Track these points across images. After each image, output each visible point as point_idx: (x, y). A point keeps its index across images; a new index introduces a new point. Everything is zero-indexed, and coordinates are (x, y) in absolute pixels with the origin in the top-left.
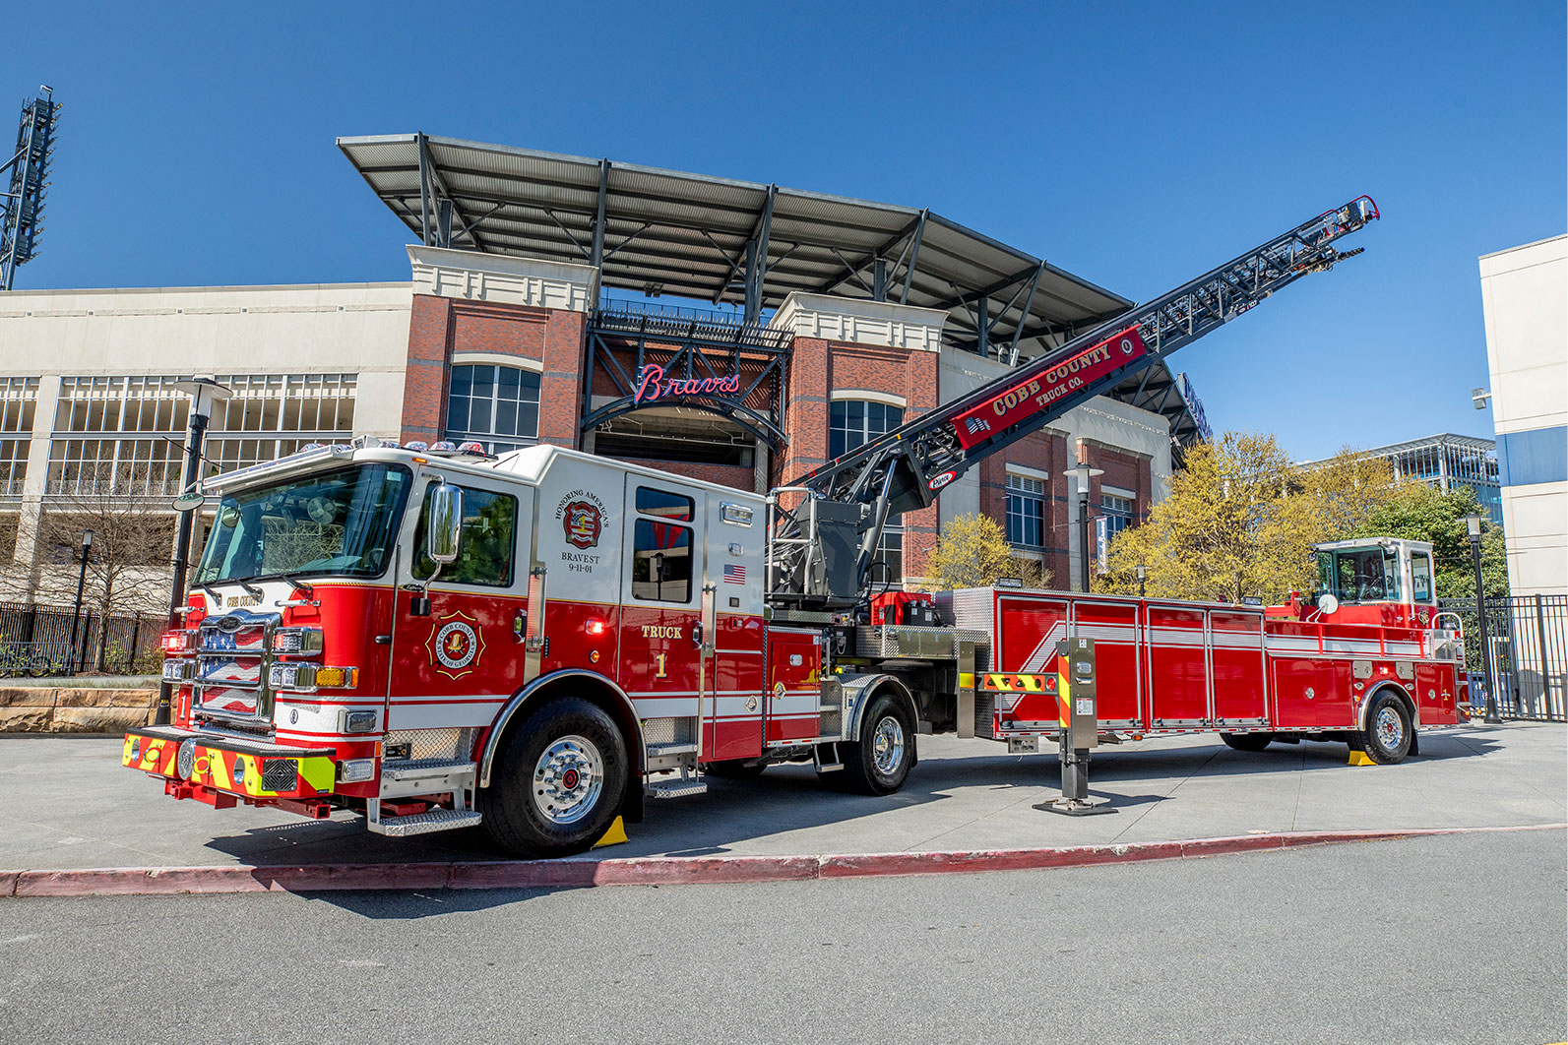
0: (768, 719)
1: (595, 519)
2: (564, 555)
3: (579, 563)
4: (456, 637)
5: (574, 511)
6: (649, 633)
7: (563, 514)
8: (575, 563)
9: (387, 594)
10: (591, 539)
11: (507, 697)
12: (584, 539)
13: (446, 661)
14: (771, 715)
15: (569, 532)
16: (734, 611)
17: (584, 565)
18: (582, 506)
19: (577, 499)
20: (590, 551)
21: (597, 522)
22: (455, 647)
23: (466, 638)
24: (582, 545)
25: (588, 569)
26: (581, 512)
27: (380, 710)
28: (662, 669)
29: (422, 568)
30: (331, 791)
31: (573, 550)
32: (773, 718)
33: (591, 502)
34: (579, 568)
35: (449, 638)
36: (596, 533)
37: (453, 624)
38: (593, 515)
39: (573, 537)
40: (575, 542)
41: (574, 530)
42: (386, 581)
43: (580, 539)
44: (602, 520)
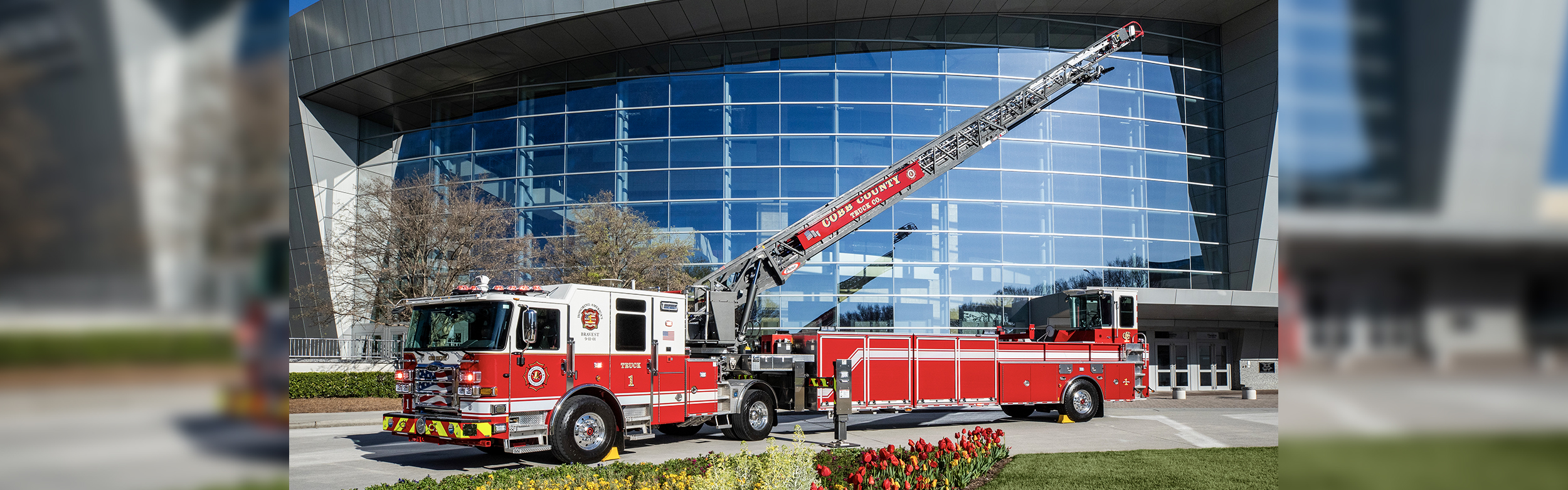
0: (688, 403)
1: (596, 316)
2: (582, 334)
3: (590, 337)
4: (536, 373)
5: (586, 313)
6: (624, 366)
7: (581, 315)
8: (587, 337)
9: (506, 356)
10: (595, 325)
11: (559, 397)
12: (591, 326)
13: (533, 383)
14: (689, 402)
15: (584, 323)
16: (668, 353)
17: (592, 337)
18: (590, 310)
19: (587, 308)
20: (594, 331)
21: (597, 317)
22: (536, 377)
23: (541, 373)
24: (591, 329)
25: (594, 339)
26: (589, 313)
27: (507, 403)
28: (631, 382)
29: (521, 344)
30: (490, 436)
31: (587, 331)
32: (691, 403)
33: (594, 308)
34: (589, 339)
35: (533, 374)
36: (597, 323)
37: (535, 367)
38: (595, 314)
39: (586, 325)
40: (587, 327)
41: (586, 322)
42: (506, 351)
43: (589, 326)
44: (599, 316)
